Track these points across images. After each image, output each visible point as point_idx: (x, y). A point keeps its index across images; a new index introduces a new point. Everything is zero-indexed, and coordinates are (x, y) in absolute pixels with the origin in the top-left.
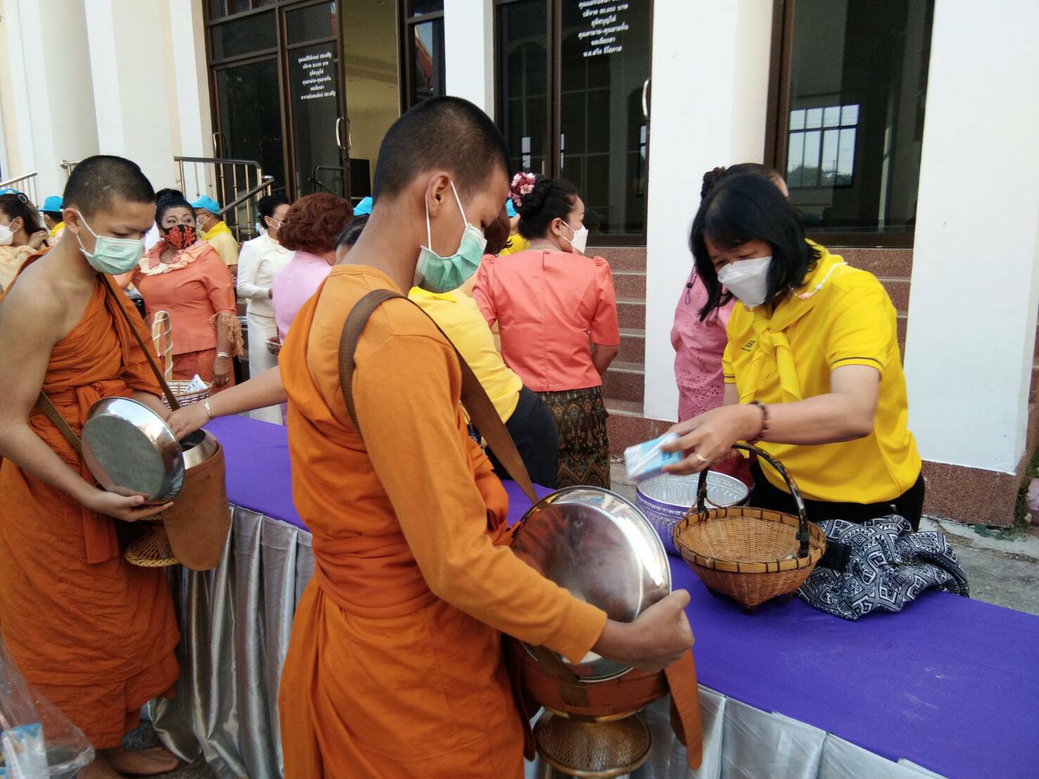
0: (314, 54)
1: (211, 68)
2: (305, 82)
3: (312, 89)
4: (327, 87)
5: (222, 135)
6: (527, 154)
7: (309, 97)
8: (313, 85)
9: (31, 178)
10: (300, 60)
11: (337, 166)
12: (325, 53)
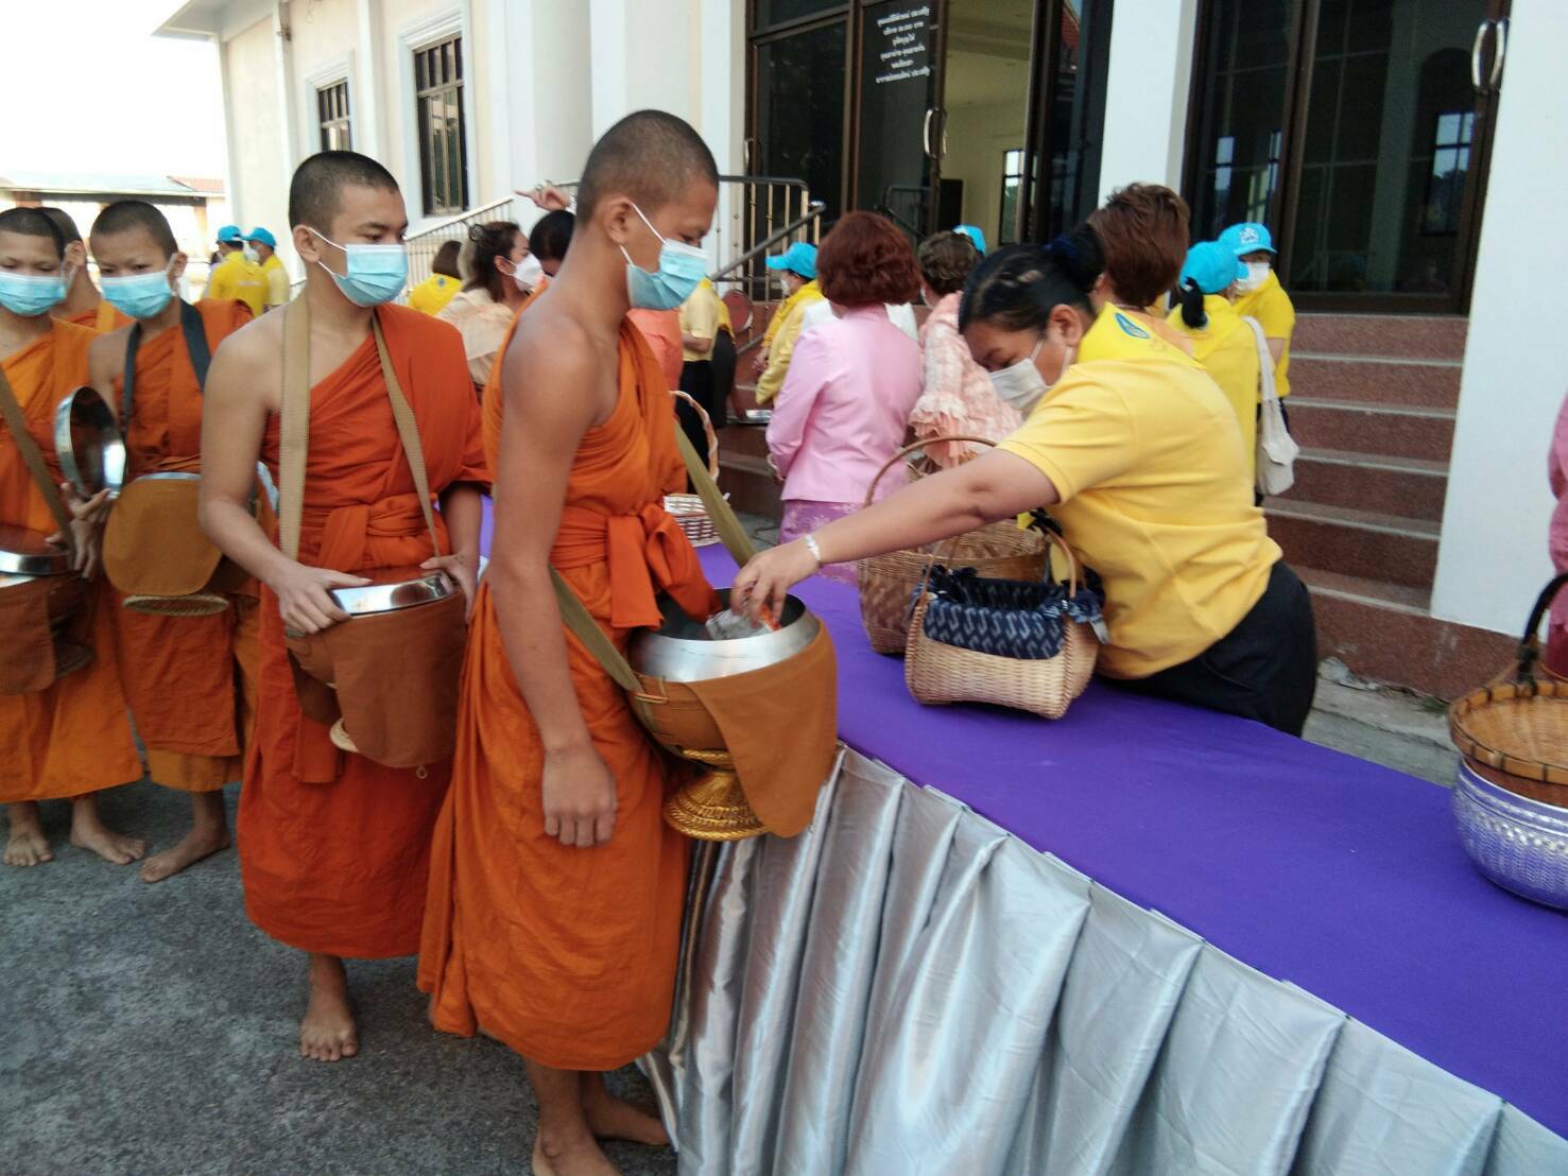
0: (902, 12)
1: (751, 41)
2: (885, 56)
3: (895, 66)
4: (918, 61)
5: (758, 143)
6: (1226, 165)
7: (889, 78)
8: (896, 59)
9: (505, 207)
10: (881, 22)
11: (917, 185)
12: (921, 8)
